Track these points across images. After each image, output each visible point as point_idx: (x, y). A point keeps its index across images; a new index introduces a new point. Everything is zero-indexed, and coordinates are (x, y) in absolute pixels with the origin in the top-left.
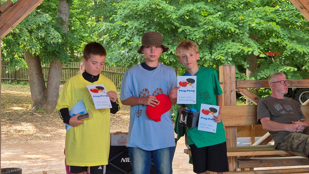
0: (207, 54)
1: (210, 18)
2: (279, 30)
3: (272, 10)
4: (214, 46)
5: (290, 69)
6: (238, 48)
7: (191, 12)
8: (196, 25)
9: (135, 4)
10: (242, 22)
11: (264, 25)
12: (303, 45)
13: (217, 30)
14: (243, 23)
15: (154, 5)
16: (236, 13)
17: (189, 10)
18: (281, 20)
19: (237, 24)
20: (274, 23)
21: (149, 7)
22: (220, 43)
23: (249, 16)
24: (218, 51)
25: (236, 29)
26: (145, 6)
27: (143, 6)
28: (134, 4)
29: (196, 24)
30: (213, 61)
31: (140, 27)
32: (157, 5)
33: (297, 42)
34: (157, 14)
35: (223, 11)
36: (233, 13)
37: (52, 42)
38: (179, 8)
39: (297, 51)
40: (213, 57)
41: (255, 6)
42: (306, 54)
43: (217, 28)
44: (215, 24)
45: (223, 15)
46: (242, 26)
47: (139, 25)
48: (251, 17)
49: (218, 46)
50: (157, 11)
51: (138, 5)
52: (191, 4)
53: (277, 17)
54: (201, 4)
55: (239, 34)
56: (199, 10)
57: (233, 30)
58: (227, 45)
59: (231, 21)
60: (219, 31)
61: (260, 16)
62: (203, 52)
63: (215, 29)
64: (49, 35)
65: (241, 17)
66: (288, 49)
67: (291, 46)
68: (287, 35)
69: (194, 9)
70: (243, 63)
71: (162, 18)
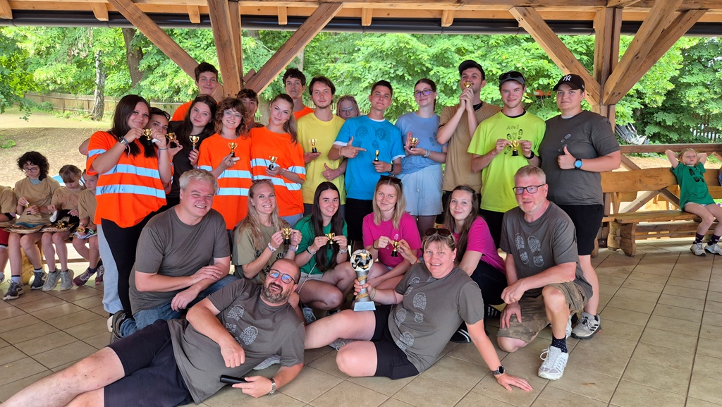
7: (446, 51)
8: (451, 66)
10: (506, 61)
15: (402, 43)
16: (500, 50)
17: (444, 48)
19: (500, 63)
20: (546, 61)
21: (398, 45)
23: (515, 54)
25: (498, 70)
26: (392, 46)
27: (389, 45)
29: (451, 64)
31: (386, 68)
32: (405, 43)
34: (406, 54)
35: (484, 48)
36: (495, 50)
38: (431, 44)
45: (484, 53)
46: (506, 65)
50: (405, 51)
51: (384, 43)
52: (446, 40)
54: (458, 41)
56: (455, 47)
57: (494, 73)
59: (493, 60)
61: (528, 54)
69: (449, 46)
71: (412, 58)
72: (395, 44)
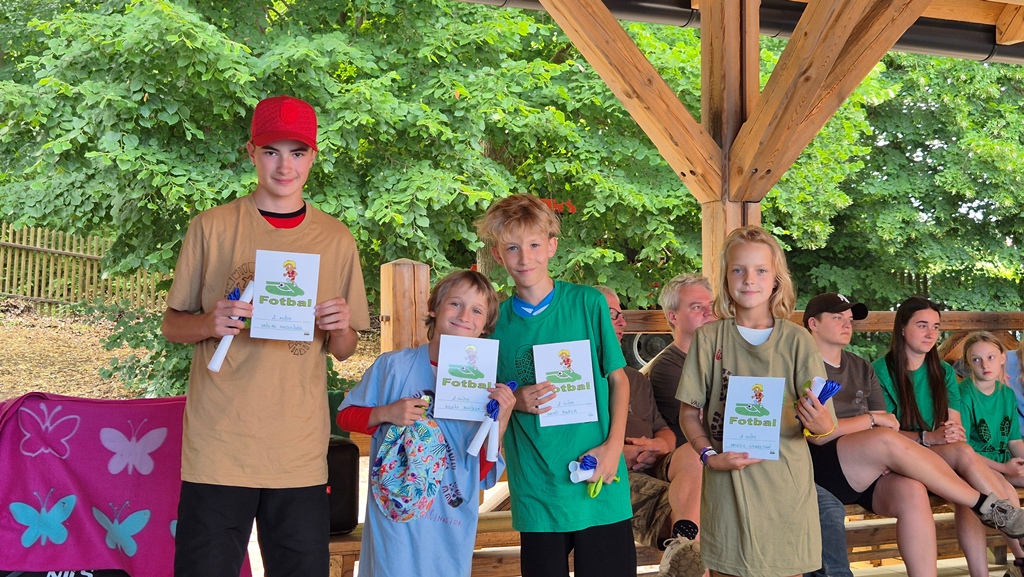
0: (353, 205)
1: (362, 89)
2: (573, 136)
3: (555, 70)
4: (373, 180)
5: (603, 257)
6: (449, 188)
7: (302, 65)
9: (111, 28)
10: (464, 104)
11: (532, 119)
12: (644, 187)
13: (385, 128)
14: (467, 110)
15: (176, 34)
16: (445, 77)
17: (295, 57)
18: (580, 104)
19: (449, 111)
20: (560, 115)
21: (161, 35)
22: (394, 168)
23: (486, 89)
24: (385, 196)
25: (444, 129)
26: (146, 37)
27: (137, 36)
28: (104, 25)
30: (369, 225)
31: (126, 104)
32: (185, 34)
33: (627, 176)
34: (187, 67)
35: (405, 68)
36: (435, 74)
38: (263, 47)
39: (625, 204)
40: (368, 214)
41: (505, 56)
42: (652, 214)
43: (387, 123)
44: (379, 108)
45: (405, 81)
46: (463, 119)
47: (123, 97)
48: (491, 90)
49: (385, 179)
50: (184, 57)
51: (120, 30)
52: (303, 38)
53: (570, 94)
54: (336, 41)
55: (453, 143)
56: (327, 59)
57: (434, 129)
58: (414, 178)
59: (429, 101)
60: (393, 131)
61: (518, 89)
62: (340, 196)
63: (378, 123)
65: (460, 90)
66: (599, 196)
67: (610, 187)
68: (597, 152)
69: (312, 55)
70: (465, 236)
71: (204, 78)
72: (155, 36)
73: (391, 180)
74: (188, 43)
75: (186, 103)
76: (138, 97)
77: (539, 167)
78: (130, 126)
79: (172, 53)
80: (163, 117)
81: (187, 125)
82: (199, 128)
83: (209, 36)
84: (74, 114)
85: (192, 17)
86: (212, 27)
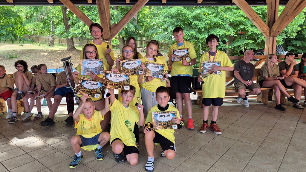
1: (209, 17)
2: (245, 21)
4: (210, 31)
5: (250, 42)
6: (223, 32)
11: (238, 19)
16: (223, 14)
19: (223, 19)
21: (178, 12)
22: (213, 29)
23: (229, 15)
29: (201, 20)
34: (181, 16)
35: (216, 13)
36: (221, 13)
37: (130, 30)
39: (255, 33)
42: (260, 34)
43: (213, 22)
44: (212, 20)
45: (216, 15)
52: (199, 9)
54: (204, 10)
55: (223, 25)
58: (217, 31)
59: (220, 18)
61: (235, 15)
63: (211, 22)
64: (129, 27)
65: (225, 16)
67: (251, 30)
69: (201, 12)
70: (225, 40)
73: (213, 31)
74: (182, 12)
75: (181, 21)
76: (174, 21)
77: (239, 27)
78: (173, 25)
79: (179, 14)
80: (178, 24)
81: (181, 25)
82: (183, 25)
83: (185, 11)
84: (165, 24)
85: (183, 8)
86: (185, 9)
